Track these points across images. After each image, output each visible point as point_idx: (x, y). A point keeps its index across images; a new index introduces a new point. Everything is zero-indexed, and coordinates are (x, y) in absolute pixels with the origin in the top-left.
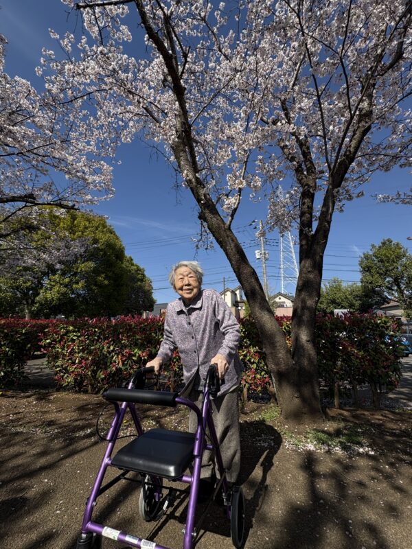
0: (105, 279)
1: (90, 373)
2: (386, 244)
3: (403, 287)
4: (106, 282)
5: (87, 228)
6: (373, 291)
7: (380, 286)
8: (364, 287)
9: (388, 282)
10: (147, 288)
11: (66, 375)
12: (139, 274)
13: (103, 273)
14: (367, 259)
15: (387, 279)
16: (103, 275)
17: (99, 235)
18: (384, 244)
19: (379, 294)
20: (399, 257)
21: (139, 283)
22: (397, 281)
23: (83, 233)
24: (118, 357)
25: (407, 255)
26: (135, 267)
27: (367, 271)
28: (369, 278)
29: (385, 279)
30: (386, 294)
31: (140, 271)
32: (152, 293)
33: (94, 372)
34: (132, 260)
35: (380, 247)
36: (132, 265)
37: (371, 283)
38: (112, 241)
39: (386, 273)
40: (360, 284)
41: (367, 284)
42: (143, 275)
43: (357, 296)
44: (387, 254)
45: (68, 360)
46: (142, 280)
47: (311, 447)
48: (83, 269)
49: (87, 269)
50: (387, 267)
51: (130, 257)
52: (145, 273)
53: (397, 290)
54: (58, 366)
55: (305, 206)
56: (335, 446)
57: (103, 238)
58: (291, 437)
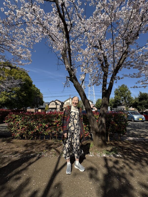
0: (25, 94)
1: (26, 132)
2: (123, 86)
3: (126, 100)
4: (25, 95)
5: (17, 73)
6: (118, 101)
7: (120, 100)
8: (115, 100)
9: (122, 98)
10: (41, 97)
11: (16, 133)
12: (38, 91)
13: (24, 91)
14: (117, 91)
15: (122, 97)
16: (24, 92)
17: (22, 76)
18: (122, 86)
19: (119, 102)
20: (126, 91)
21: (38, 95)
22: (125, 98)
23: (15, 75)
24: (37, 127)
25: (128, 90)
26: (37, 89)
27: (116, 95)
28: (117, 97)
29: (121, 97)
30: (121, 102)
31: (38, 90)
32: (42, 99)
33: (28, 132)
34: (35, 86)
35: (121, 87)
36: (35, 88)
37: (117, 98)
38: (27, 79)
39: (122, 95)
40: (114, 98)
41: (116, 99)
42: (39, 92)
43: (113, 102)
44: (123, 89)
45: (17, 128)
46: (39, 94)
47: (104, 155)
48: (16, 90)
49: (17, 90)
50: (122, 94)
51: (34, 85)
52: (40, 91)
53: (124, 101)
54: (13, 130)
55: (105, 79)
56: (111, 155)
57: (24, 77)
58: (99, 153)
